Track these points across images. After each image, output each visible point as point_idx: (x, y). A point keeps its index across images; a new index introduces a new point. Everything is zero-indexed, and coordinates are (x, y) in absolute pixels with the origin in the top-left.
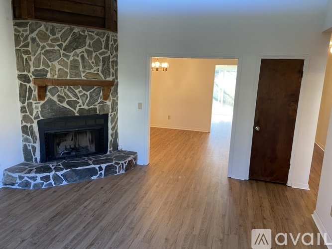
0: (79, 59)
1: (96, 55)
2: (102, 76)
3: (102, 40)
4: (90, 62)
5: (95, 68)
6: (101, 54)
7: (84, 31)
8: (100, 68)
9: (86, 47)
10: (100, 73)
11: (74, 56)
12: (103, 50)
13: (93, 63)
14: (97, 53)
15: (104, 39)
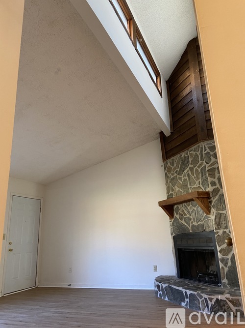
0: (187, 178)
1: (196, 169)
2: (203, 188)
3: (198, 153)
4: (193, 177)
5: (197, 182)
6: (199, 167)
7: (187, 154)
8: (200, 180)
9: (190, 166)
10: (201, 186)
11: (184, 176)
12: (200, 162)
13: (195, 178)
14: (196, 167)
15: (200, 152)
